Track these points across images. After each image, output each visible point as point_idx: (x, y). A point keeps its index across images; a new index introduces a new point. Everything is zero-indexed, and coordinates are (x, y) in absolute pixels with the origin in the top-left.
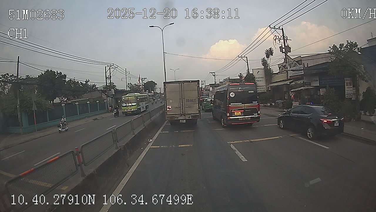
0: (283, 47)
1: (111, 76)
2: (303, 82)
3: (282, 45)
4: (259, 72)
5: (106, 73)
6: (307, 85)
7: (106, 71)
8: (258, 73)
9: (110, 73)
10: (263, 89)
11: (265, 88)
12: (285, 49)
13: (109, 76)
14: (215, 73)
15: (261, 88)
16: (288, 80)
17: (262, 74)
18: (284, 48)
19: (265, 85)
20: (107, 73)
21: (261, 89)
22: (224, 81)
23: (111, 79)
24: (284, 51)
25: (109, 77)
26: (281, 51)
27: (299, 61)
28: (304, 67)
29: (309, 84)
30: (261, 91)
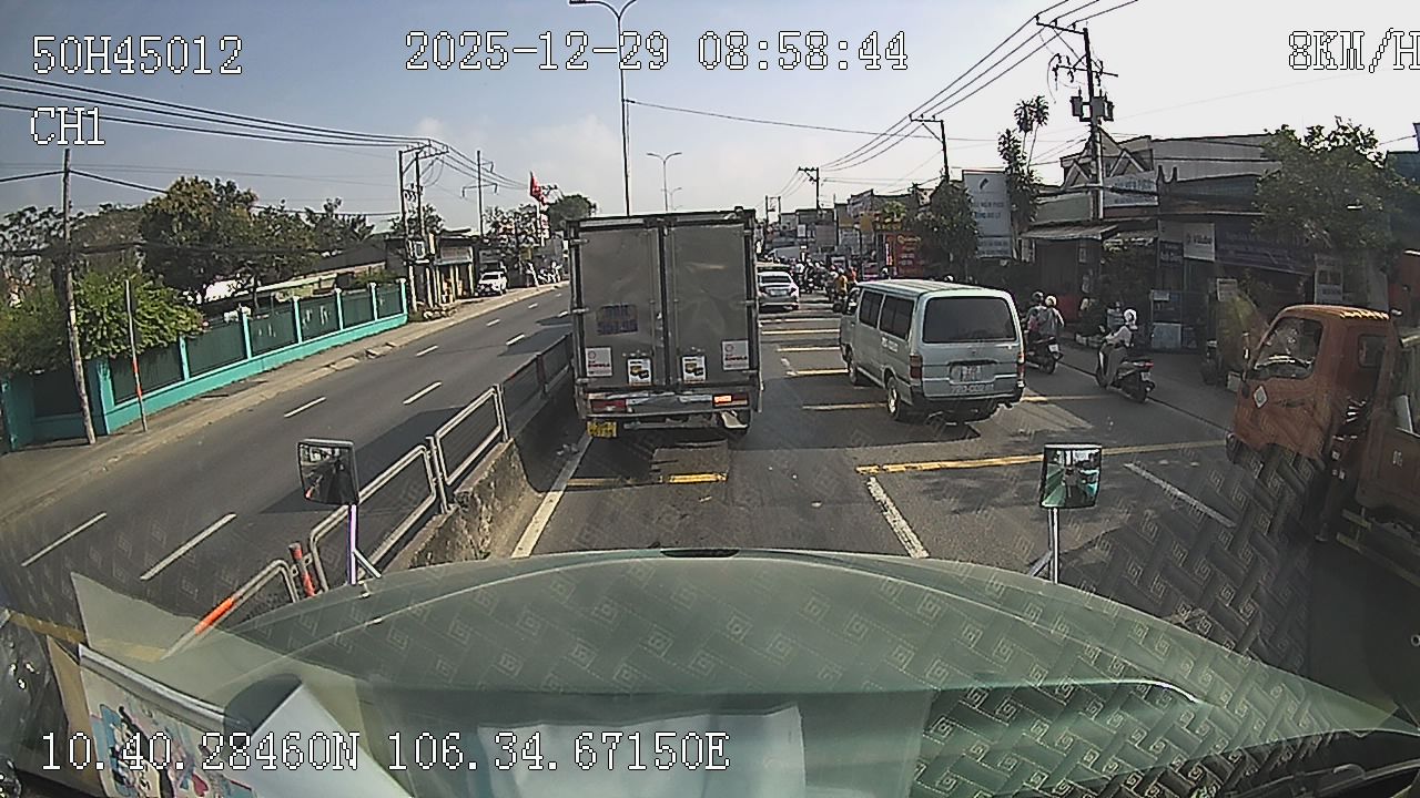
0: (1086, 98)
1: (421, 184)
2: (1155, 239)
3: (1080, 92)
4: (986, 181)
5: (402, 174)
6: (1170, 251)
7: (404, 170)
8: (981, 187)
9: (418, 177)
10: (999, 248)
11: (1005, 243)
12: (1091, 108)
13: (412, 185)
14: (817, 170)
15: (991, 244)
16: (1097, 223)
17: (998, 192)
18: (1086, 104)
19: (1007, 232)
20: (404, 178)
21: (992, 248)
22: (853, 204)
23: (419, 194)
24: (1087, 114)
25: (415, 189)
26: (1077, 112)
27: (1144, 152)
28: (1160, 182)
29: (1176, 248)
30: (993, 252)
